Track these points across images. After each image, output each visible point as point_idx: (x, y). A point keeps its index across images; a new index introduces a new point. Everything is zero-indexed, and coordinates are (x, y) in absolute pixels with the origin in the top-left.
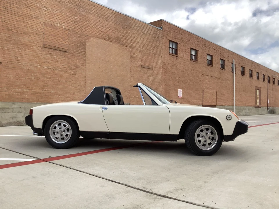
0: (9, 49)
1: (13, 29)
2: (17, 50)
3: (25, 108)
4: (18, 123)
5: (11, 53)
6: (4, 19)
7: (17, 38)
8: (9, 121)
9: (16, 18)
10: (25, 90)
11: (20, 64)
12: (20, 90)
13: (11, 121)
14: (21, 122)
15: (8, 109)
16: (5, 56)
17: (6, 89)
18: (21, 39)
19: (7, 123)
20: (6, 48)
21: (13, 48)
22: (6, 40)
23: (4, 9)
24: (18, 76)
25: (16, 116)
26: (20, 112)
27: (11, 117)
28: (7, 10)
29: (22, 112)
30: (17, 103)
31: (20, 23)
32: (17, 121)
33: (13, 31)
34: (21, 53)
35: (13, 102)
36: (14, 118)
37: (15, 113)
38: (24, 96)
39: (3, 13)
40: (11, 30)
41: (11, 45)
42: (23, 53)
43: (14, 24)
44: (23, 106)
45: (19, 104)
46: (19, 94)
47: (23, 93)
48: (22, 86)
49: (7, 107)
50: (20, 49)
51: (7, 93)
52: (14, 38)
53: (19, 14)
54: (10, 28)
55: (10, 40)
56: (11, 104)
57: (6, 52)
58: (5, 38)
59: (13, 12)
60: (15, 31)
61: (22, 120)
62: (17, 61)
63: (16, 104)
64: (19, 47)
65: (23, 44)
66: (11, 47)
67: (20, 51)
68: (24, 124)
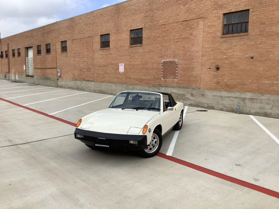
0: (261, 43)
1: (266, 21)
2: (269, 42)
3: (273, 101)
4: (265, 114)
5: (263, 46)
6: (258, 15)
7: (270, 29)
8: (257, 111)
9: (270, 9)
10: (275, 82)
11: (271, 55)
12: (269, 82)
13: (259, 111)
14: (268, 113)
15: (256, 100)
16: (257, 50)
17: (256, 82)
18: (274, 29)
19: (255, 113)
20: (259, 43)
21: (266, 40)
22: (259, 35)
23: (259, 5)
24: (267, 69)
25: (263, 107)
26: (268, 104)
27: (259, 108)
28: (261, 5)
29: (270, 104)
30: (266, 95)
31: (274, 13)
32: (265, 112)
33: (266, 23)
34: (273, 44)
35: (262, 93)
36: (262, 109)
37: (263, 104)
38: (274, 87)
39: (258, 9)
40: (264, 23)
41: (264, 38)
42: (276, 43)
43: (268, 15)
44: (272, 99)
45: (268, 95)
46: (268, 86)
47: (273, 85)
48: (272, 78)
49: (256, 97)
50: (273, 40)
51: (256, 85)
52: (267, 31)
53: (274, 3)
54: (264, 22)
55: (263, 33)
56: (259, 95)
57: (258, 46)
58: (258, 33)
59: (268, 4)
60: (269, 23)
61: (270, 112)
62: (269, 53)
63: (264, 95)
64: (271, 38)
65: (277, 34)
66: (263, 40)
67: (273, 42)
68: (271, 116)
